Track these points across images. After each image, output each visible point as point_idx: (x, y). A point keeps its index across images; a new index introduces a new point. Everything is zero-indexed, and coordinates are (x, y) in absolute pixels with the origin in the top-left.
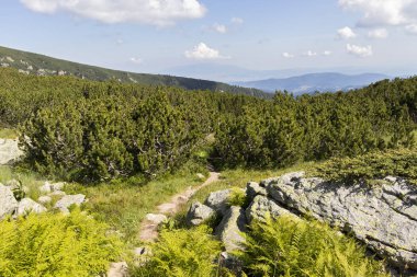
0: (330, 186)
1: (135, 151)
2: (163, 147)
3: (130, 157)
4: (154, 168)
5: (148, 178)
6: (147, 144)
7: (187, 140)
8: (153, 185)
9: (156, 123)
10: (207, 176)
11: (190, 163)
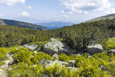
0: (28, 45)
1: (7, 43)
2: (12, 42)
3: (6, 44)
4: (10, 45)
5: (9, 47)
6: (9, 41)
7: (16, 41)
8: (10, 48)
9: (11, 38)
10: (20, 46)
11: (17, 44)
